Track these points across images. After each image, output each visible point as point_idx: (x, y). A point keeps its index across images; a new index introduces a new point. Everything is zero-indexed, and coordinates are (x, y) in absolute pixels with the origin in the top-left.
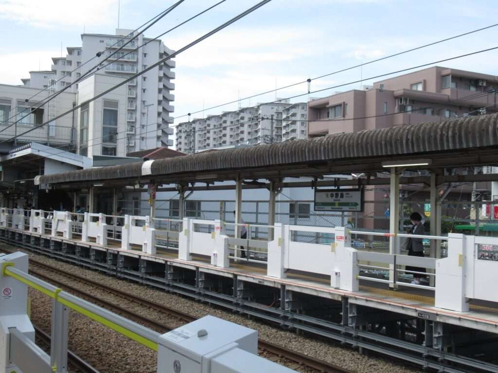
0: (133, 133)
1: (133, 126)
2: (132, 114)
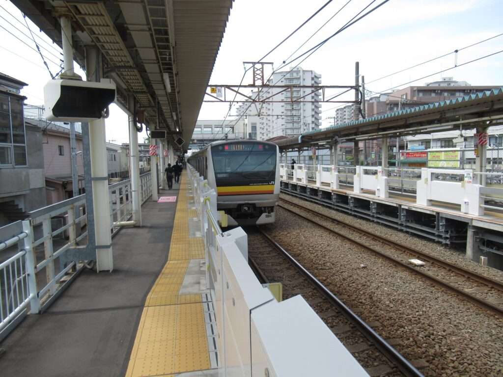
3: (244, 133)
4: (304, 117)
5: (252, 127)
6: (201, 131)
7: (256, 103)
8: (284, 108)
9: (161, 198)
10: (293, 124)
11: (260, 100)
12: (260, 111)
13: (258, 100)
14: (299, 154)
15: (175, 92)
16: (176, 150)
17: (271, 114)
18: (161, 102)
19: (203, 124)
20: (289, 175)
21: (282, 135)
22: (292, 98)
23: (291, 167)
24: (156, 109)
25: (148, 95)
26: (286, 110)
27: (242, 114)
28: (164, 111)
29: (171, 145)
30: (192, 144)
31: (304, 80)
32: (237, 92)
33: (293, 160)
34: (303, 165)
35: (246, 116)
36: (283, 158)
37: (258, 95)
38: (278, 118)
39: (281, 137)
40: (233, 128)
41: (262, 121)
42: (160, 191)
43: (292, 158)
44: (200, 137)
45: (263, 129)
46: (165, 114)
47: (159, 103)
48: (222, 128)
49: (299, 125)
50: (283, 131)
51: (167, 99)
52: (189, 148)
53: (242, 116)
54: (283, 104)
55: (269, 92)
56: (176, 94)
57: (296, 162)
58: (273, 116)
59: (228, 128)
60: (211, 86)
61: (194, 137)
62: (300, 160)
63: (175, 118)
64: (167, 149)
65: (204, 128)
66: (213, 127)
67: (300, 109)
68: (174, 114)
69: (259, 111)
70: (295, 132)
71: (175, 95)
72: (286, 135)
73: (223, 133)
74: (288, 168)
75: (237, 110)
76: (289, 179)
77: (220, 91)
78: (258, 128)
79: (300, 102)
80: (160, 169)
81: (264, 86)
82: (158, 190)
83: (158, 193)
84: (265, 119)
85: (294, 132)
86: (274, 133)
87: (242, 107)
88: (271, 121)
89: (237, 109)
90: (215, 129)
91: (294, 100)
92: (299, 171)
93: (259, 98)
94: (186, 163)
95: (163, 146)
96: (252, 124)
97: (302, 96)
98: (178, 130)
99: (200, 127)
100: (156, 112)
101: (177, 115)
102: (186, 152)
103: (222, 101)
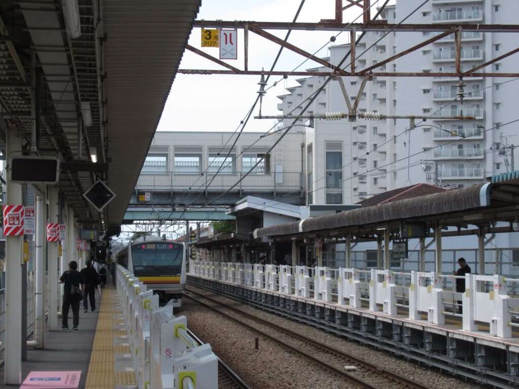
0: (481, 137)
1: (481, 127)
2: (478, 106)
3: (302, 174)
4: (498, 126)
5: (327, 153)
6: (167, 166)
7: (343, 78)
8: (430, 97)
9: (33, 374)
10: (460, 147)
11: (357, 71)
12: (356, 104)
13: (349, 70)
14: (482, 244)
15: (92, 39)
16: (85, 223)
17: (388, 115)
18: (46, 69)
19: (171, 143)
20: (447, 310)
21: (424, 181)
22: (458, 64)
23: (454, 285)
24: (30, 91)
25: (9, 44)
26: (437, 103)
27: (297, 113)
28: (55, 96)
29: (70, 206)
30: (136, 205)
31: (496, 8)
32: (284, 44)
33: (462, 261)
34: (494, 279)
35: (311, 118)
36: (429, 256)
37: (352, 52)
38: (413, 126)
39: (423, 189)
40: (267, 157)
41: (361, 138)
42: (31, 354)
43: (459, 256)
44: (163, 184)
45: (363, 161)
46: (59, 107)
47: (39, 71)
48: (234, 158)
49: (482, 149)
50: (428, 168)
51: (66, 61)
52: (127, 217)
53: (297, 119)
54: (427, 82)
55: (383, 48)
56: (97, 42)
57: (472, 267)
58: (395, 118)
59: (251, 156)
60: (202, 24)
61: (144, 182)
62: (483, 263)
63: (88, 120)
64: (56, 220)
65: (177, 155)
66: (205, 153)
67: (483, 101)
68: (86, 107)
69: (352, 103)
70: (468, 172)
71: (93, 46)
72: (437, 180)
73: (234, 173)
74: (444, 288)
75: (281, 102)
76: (446, 323)
77: (231, 40)
78: (346, 160)
79: (485, 75)
80: (33, 283)
81: (369, 25)
82: (25, 348)
83: (24, 359)
84: (369, 130)
85: (461, 174)
86: (399, 173)
87: (298, 91)
88: (388, 137)
89: (281, 98)
90: (211, 159)
91: (464, 70)
92: (480, 296)
93: (352, 63)
94: (114, 264)
95: (47, 209)
96: (329, 144)
97: (488, 59)
98: (94, 159)
99: (163, 152)
100: (28, 101)
101: (94, 111)
102: (118, 232)
103: (236, 71)
